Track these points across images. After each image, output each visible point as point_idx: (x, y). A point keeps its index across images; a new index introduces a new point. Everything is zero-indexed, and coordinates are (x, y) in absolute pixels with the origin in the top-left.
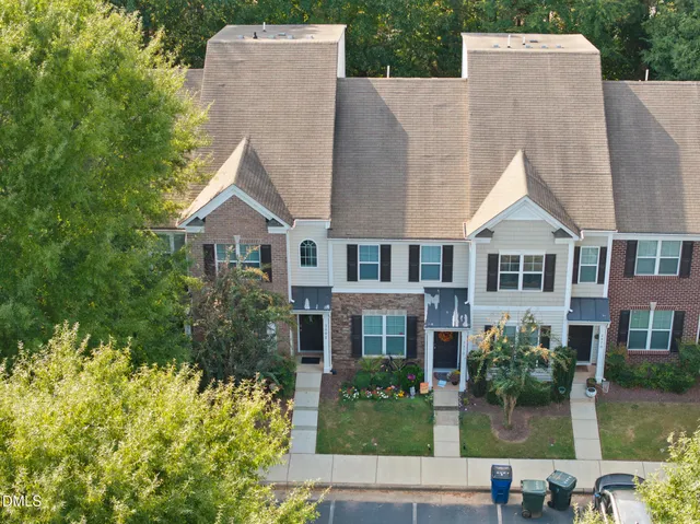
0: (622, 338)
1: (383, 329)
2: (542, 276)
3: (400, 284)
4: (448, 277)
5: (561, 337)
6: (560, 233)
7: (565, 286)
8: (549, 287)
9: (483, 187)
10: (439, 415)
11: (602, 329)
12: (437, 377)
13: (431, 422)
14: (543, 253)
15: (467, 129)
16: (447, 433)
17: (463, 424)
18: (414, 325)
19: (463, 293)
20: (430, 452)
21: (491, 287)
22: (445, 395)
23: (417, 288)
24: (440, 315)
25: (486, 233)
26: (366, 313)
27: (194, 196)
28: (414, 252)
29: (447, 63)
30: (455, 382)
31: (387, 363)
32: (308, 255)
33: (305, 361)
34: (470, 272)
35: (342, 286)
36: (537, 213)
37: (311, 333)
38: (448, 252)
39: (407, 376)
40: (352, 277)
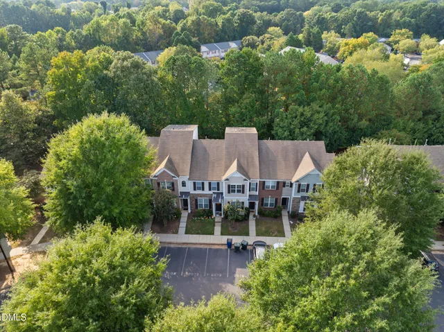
0: (262, 205)
1: (203, 202)
2: (241, 190)
3: (207, 191)
4: (218, 190)
5: (247, 205)
6: (245, 180)
7: (247, 192)
8: (243, 192)
9: (227, 167)
10: (216, 224)
11: (257, 203)
12: (216, 214)
13: (214, 226)
14: (241, 184)
15: (224, 152)
16: (218, 229)
17: (222, 226)
18: (210, 201)
19: (222, 193)
20: (213, 234)
21: (229, 192)
22: (218, 219)
23: (211, 192)
24: (217, 199)
25: (227, 180)
26: (199, 198)
27: (155, 170)
28: (210, 184)
29: (221, 136)
30: (221, 215)
31: (204, 210)
32: (184, 184)
33: (184, 209)
34: (224, 189)
35: (192, 192)
36: (239, 175)
37: (185, 202)
38: (218, 184)
39: (209, 213)
40: (195, 189)
